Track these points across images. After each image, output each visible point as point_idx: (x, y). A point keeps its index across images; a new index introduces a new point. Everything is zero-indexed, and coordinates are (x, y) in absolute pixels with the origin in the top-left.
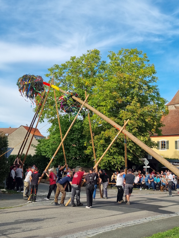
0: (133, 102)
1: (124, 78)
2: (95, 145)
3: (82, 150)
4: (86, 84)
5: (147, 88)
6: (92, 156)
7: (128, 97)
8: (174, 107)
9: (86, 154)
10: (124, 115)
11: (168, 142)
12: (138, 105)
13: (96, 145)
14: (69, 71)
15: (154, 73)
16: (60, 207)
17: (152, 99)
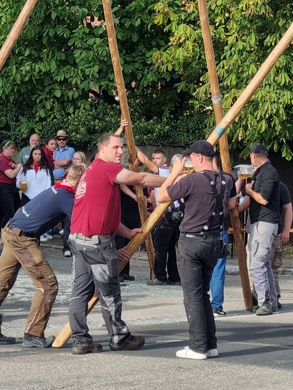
2: (212, 22)
3: (141, 47)
6: (197, 80)
9: (163, 68)
13: (218, 20)
16: (25, 352)
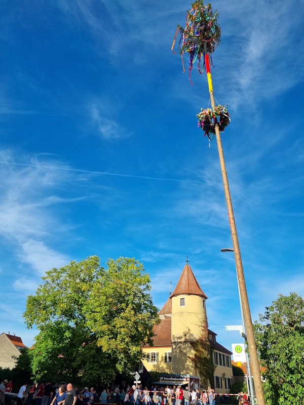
0: (128, 309)
1: (121, 285)
4: (83, 289)
5: (141, 296)
7: (123, 304)
8: (164, 316)
10: (118, 323)
11: (158, 354)
12: (133, 312)
14: (67, 275)
15: (148, 282)
17: (146, 308)
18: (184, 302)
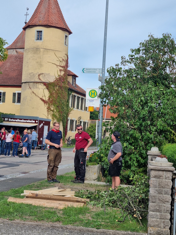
8: (15, 51)
18: (41, 35)
